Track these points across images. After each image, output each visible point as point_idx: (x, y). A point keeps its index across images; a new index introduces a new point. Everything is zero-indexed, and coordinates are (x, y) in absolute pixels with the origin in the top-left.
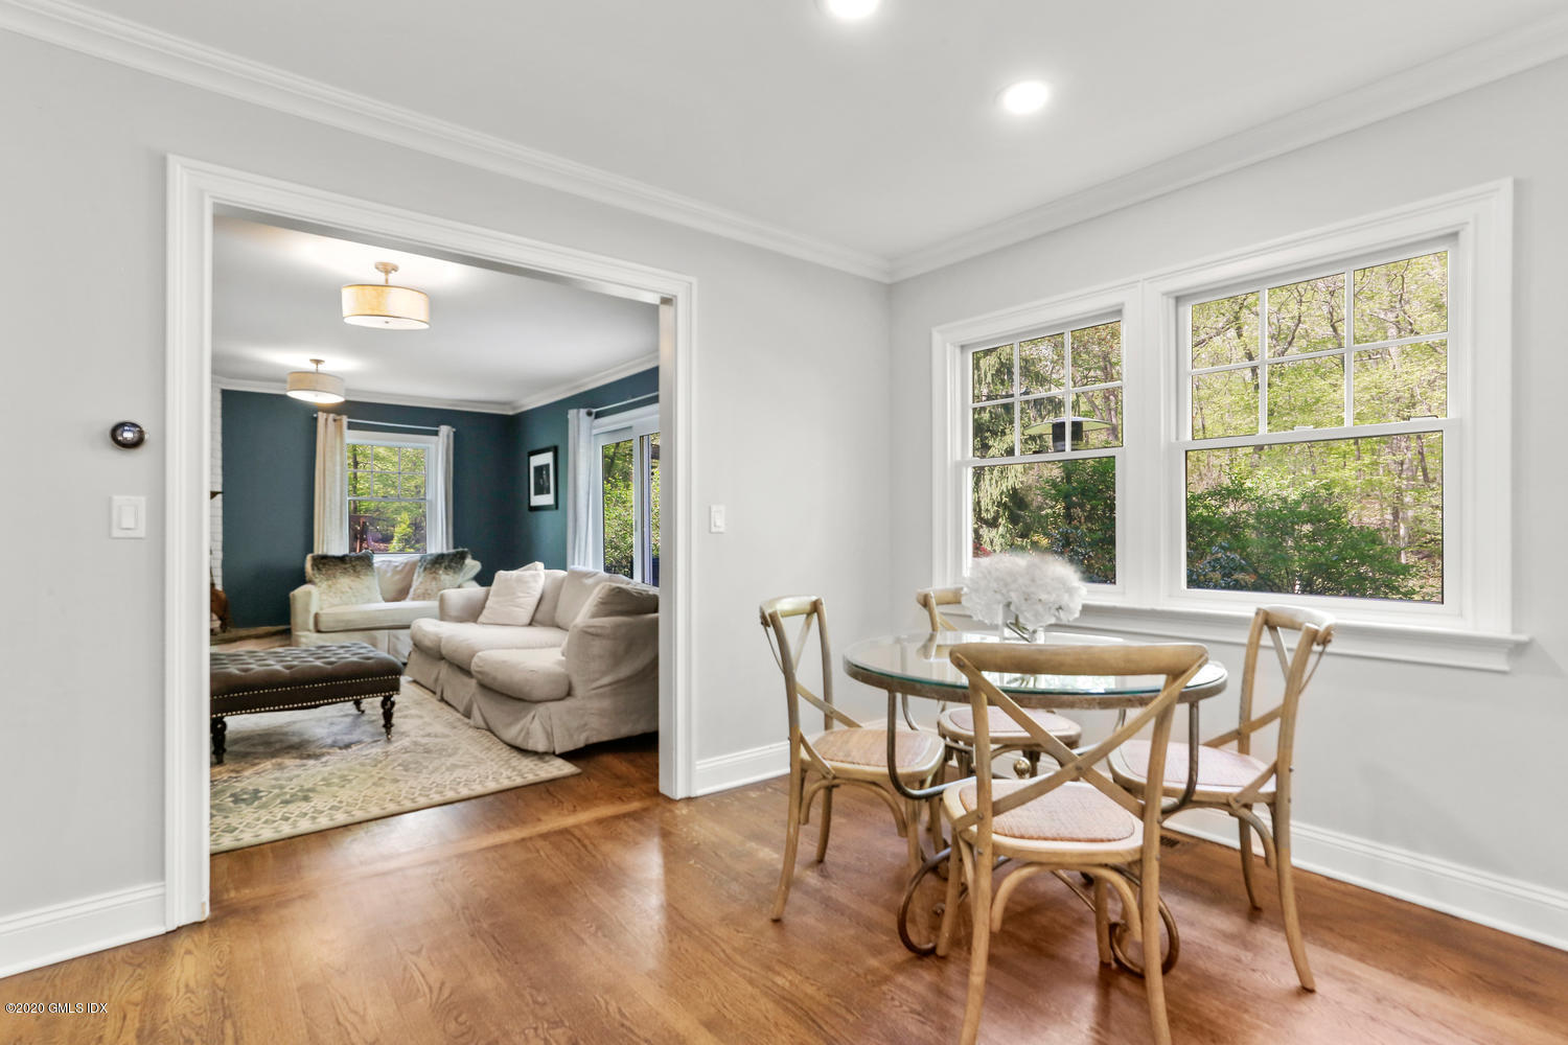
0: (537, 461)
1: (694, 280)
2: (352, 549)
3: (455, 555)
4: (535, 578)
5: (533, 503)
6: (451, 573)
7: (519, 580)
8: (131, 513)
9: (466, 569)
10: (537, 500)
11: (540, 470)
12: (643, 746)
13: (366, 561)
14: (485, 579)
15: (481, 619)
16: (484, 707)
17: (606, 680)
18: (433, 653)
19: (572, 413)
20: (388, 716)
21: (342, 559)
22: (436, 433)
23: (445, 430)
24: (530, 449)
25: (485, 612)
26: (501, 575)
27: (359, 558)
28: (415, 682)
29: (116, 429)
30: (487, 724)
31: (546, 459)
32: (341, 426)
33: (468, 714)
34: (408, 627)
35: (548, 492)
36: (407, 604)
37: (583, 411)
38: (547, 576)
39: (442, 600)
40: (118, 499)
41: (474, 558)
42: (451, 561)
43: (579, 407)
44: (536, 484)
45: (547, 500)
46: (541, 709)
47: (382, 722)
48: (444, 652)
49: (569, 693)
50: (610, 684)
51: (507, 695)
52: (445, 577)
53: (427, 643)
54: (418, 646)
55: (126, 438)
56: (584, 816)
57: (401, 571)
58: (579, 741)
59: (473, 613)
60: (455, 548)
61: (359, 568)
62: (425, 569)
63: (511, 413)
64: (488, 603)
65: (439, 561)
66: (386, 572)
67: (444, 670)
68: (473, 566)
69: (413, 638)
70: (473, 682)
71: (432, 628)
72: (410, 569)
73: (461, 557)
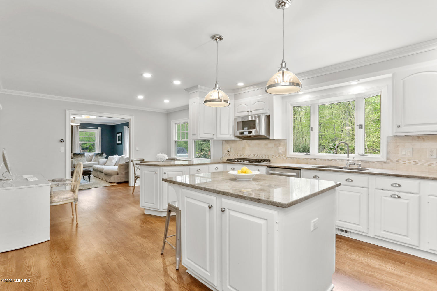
0: (118, 135)
1: (134, 117)
2: (80, 152)
3: (101, 153)
4: (116, 157)
5: (118, 143)
6: (100, 157)
7: (113, 158)
8: (62, 149)
9: (103, 156)
10: (118, 142)
11: (119, 136)
12: (126, 182)
13: (83, 154)
14: (107, 158)
15: (106, 165)
16: (105, 177)
17: (124, 172)
18: (97, 170)
19: (124, 126)
20: (89, 179)
21: (79, 154)
22: (97, 129)
23: (99, 128)
24: (117, 132)
25: (107, 164)
26: (110, 157)
27: (82, 154)
28: (94, 176)
29: (61, 140)
30: (106, 180)
31: (120, 134)
32: (78, 128)
33: (102, 179)
34: (92, 167)
35: (120, 141)
36: (92, 162)
37: (126, 126)
38: (118, 157)
39: (98, 162)
40: (61, 148)
41: (105, 154)
42: (100, 154)
43: (125, 126)
44: (118, 139)
45: (120, 142)
46: (113, 176)
47: (88, 179)
48: (99, 170)
49: (118, 174)
50: (124, 173)
51: (108, 175)
52: (99, 157)
53: (96, 169)
54: (94, 170)
55: (62, 141)
56: (117, 188)
57: (90, 156)
58: (119, 181)
59: (104, 164)
60: (101, 152)
61: (82, 156)
62: (95, 156)
63: (113, 124)
64: (107, 162)
65: (98, 154)
66: (87, 157)
67: (99, 173)
68: (105, 155)
69: (93, 168)
70: (103, 174)
71: (96, 166)
72: (93, 156)
73: (102, 154)
